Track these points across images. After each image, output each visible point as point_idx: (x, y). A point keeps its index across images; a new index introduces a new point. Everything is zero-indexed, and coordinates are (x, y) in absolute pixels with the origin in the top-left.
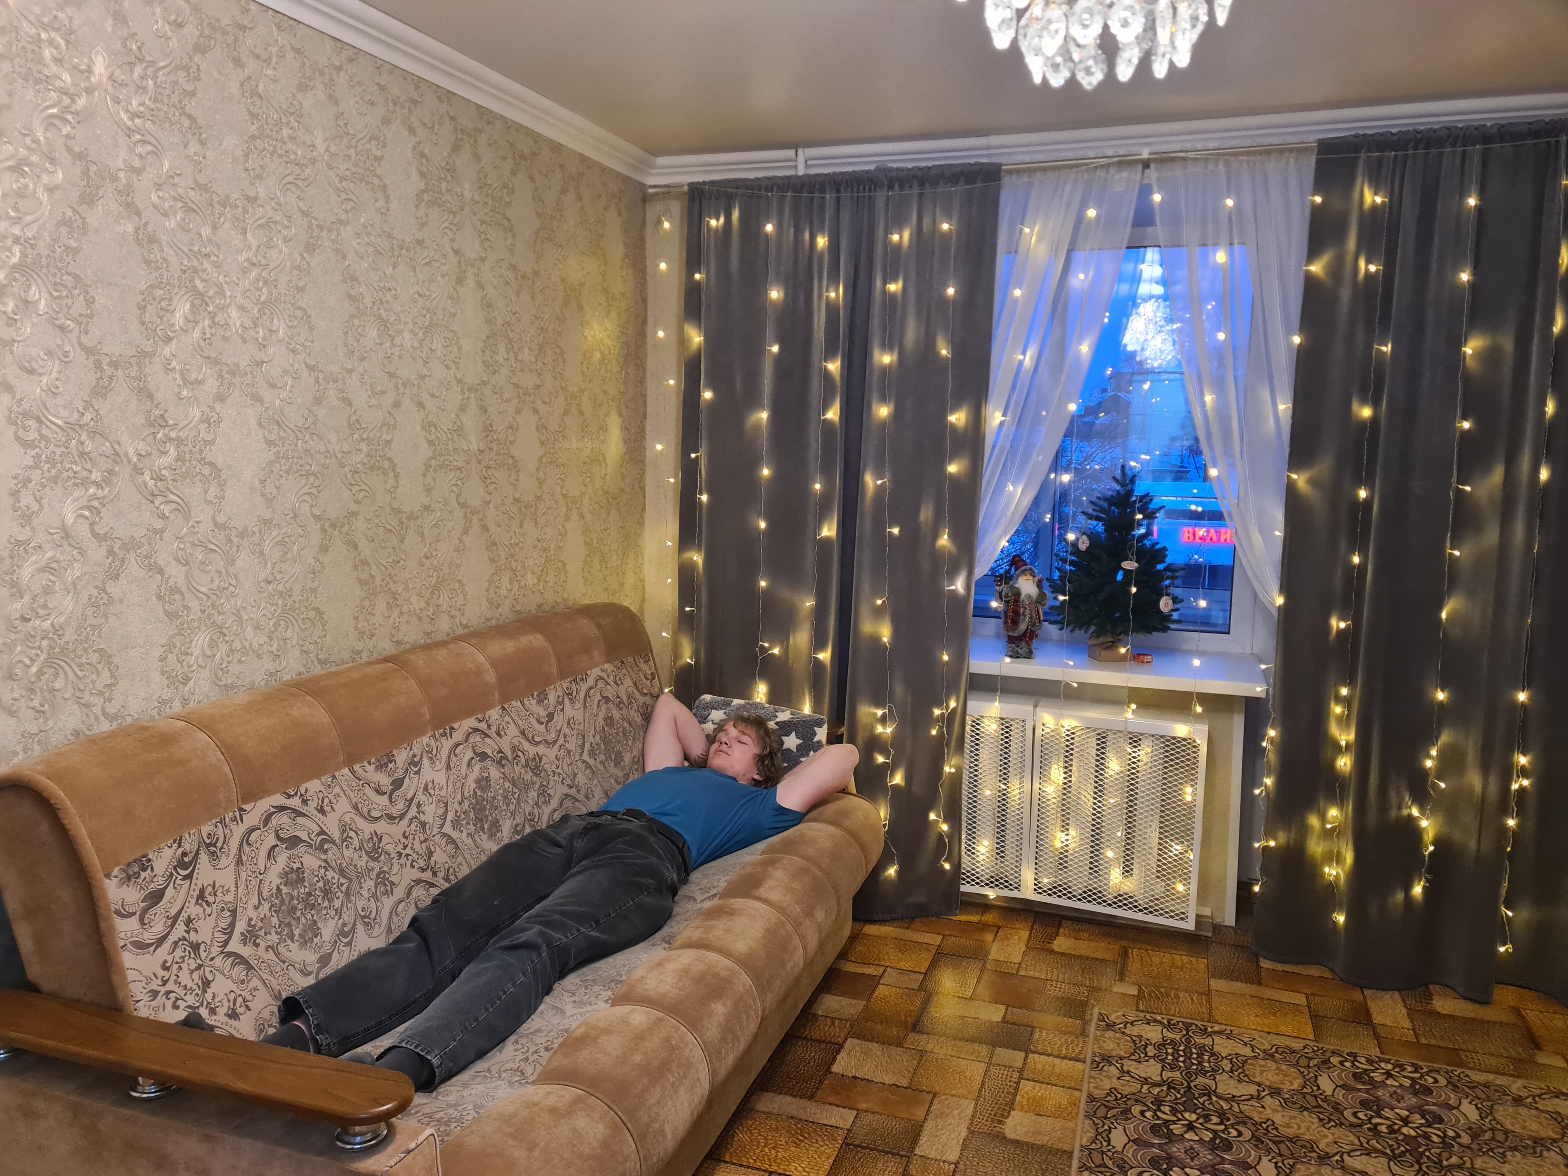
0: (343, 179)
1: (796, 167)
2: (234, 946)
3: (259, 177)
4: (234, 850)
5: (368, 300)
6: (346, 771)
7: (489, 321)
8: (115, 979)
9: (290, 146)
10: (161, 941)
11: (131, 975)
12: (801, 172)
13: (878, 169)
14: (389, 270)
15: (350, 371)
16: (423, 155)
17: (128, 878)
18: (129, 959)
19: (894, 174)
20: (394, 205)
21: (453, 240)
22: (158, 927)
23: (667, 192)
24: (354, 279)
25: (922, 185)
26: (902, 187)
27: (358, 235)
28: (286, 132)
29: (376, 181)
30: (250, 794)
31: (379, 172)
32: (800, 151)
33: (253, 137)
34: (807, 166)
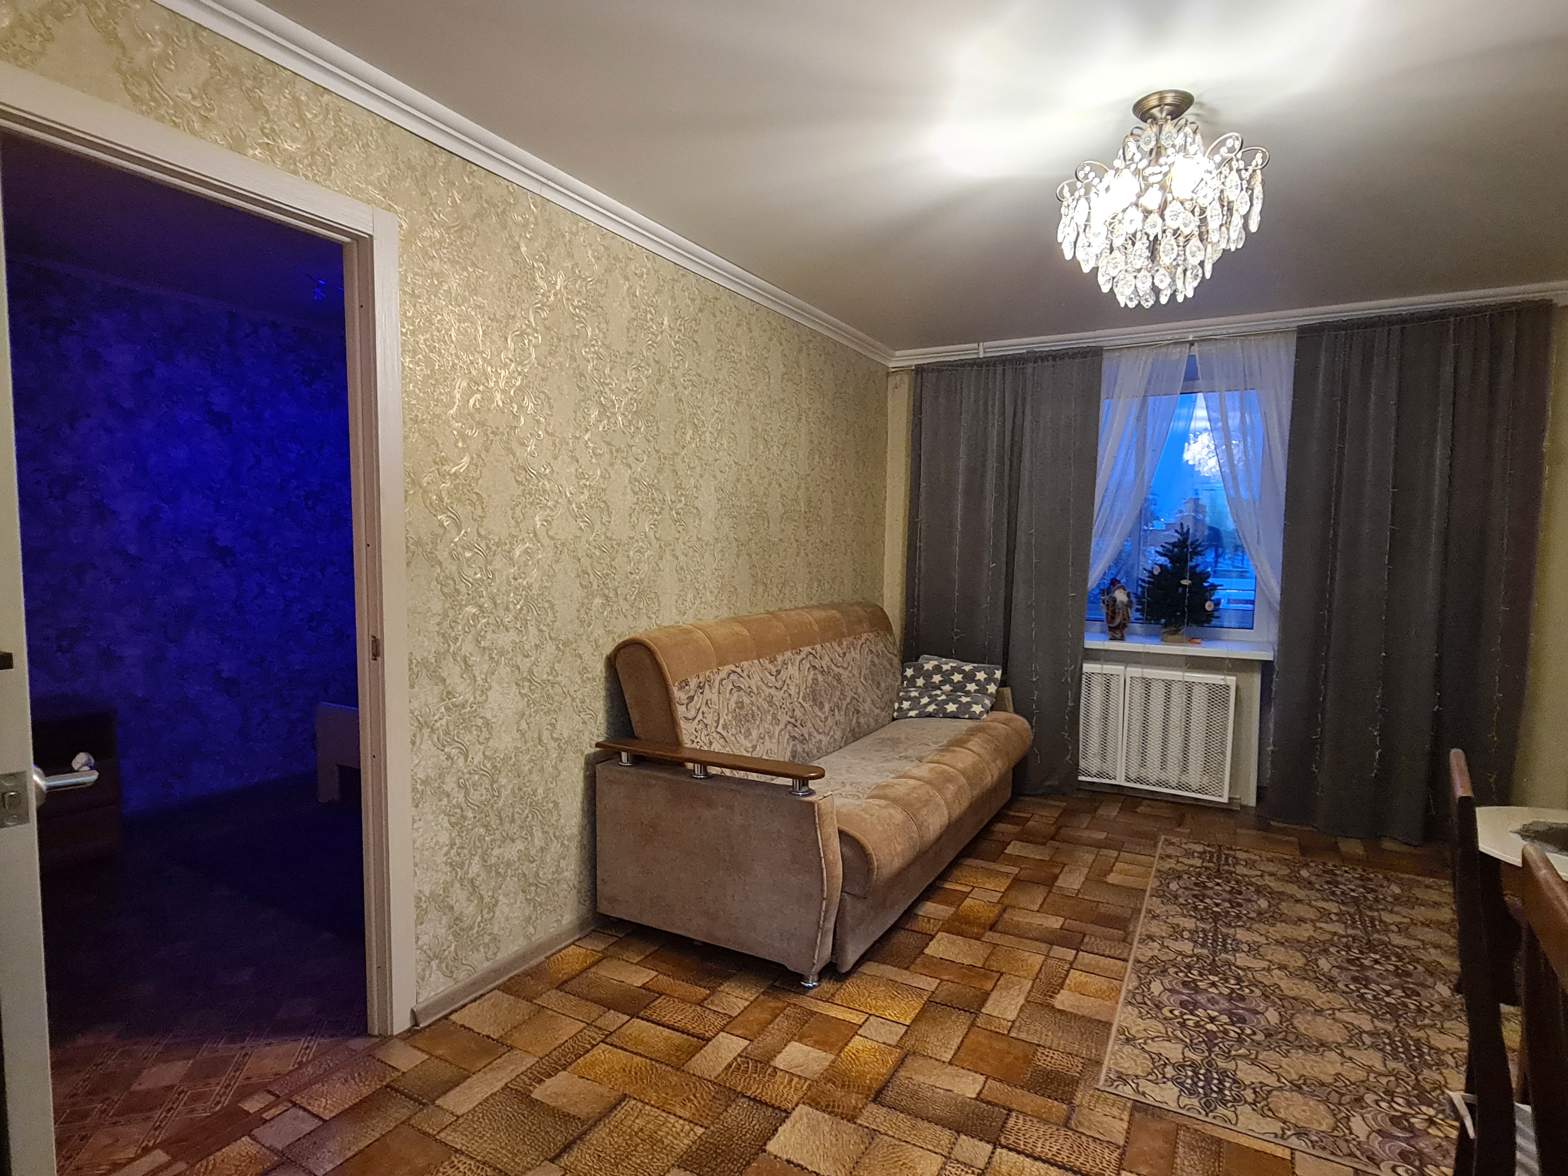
0: (752, 369)
1: (978, 353)
2: (720, 729)
3: (720, 369)
4: (717, 687)
5: (760, 430)
6: (756, 661)
7: (811, 441)
8: (678, 731)
9: (733, 354)
10: (694, 718)
11: (684, 732)
12: (981, 356)
13: (1028, 352)
14: (769, 415)
15: (751, 466)
16: (785, 355)
17: (681, 688)
18: (682, 723)
19: (1037, 355)
20: (772, 381)
21: (796, 399)
22: (693, 713)
23: (902, 370)
24: (754, 419)
25: (1054, 359)
26: (1042, 361)
27: (757, 397)
28: (731, 347)
29: (766, 370)
30: (722, 663)
31: (767, 365)
32: (981, 344)
33: (719, 351)
34: (985, 352)
